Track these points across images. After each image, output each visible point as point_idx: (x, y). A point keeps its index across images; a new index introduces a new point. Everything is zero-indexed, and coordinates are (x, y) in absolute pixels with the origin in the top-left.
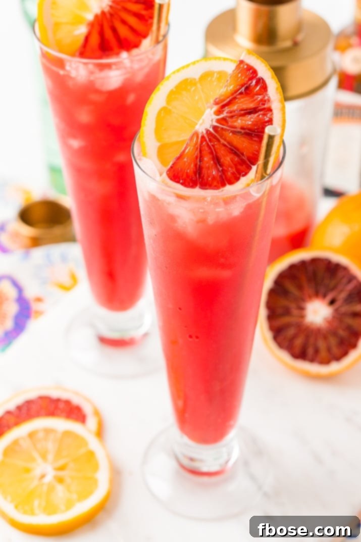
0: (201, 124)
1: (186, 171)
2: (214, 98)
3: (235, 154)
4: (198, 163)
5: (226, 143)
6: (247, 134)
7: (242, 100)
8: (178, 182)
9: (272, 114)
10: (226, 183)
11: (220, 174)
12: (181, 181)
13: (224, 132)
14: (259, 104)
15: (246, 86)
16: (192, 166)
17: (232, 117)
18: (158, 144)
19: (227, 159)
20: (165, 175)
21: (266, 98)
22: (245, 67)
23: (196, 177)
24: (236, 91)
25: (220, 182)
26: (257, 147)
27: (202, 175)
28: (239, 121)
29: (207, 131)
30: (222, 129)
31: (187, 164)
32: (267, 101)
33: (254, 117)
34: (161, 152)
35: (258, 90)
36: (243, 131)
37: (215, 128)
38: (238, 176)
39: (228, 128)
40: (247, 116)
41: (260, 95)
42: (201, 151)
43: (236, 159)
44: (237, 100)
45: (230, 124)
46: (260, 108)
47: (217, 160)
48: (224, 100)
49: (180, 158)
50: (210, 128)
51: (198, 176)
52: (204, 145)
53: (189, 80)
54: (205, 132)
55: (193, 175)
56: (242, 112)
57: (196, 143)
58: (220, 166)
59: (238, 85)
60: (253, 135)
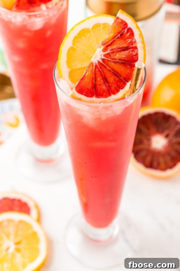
0: (95, 58)
1: (87, 87)
2: (102, 41)
3: (116, 75)
4: (94, 82)
5: (110, 69)
6: (122, 63)
7: (119, 42)
8: (82, 94)
9: (138, 51)
10: (111, 93)
11: (107, 88)
12: (84, 94)
13: (109, 63)
14: (129, 45)
15: (121, 33)
16: (91, 84)
17: (113, 52)
18: (69, 70)
19: (111, 79)
20: (74, 89)
21: (134, 40)
22: (120, 21)
23: (93, 91)
24: (115, 37)
25: (107, 93)
26: (129, 71)
27: (97, 90)
28: (118, 55)
29: (99, 62)
30: (108, 60)
31: (87, 82)
32: (134, 43)
33: (127, 53)
34: (71, 75)
35: (128, 35)
36: (120, 62)
37: (103, 60)
38: (118, 89)
39: (111, 60)
40: (122, 52)
41: (130, 38)
42: (95, 74)
43: (117, 79)
44: (116, 42)
45: (112, 57)
46: (130, 47)
47: (105, 80)
48: (108, 42)
49: (82, 79)
50: (100, 60)
51: (94, 90)
52: (97, 71)
53: (86, 30)
54: (97, 63)
55: (91, 89)
56: (119, 50)
57: (92, 70)
58: (107, 83)
59: (116, 33)
60: (126, 64)
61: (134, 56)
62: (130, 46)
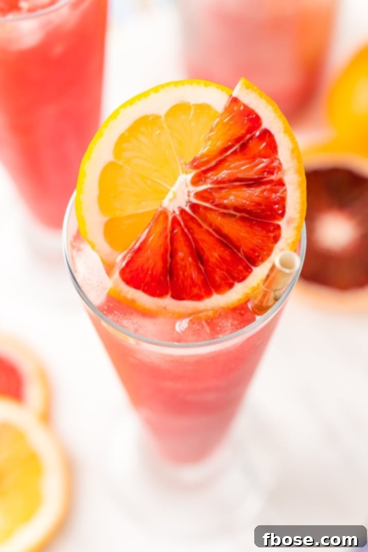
0: (171, 200)
1: (150, 272)
3: (226, 247)
4: (169, 260)
5: (211, 230)
6: (243, 219)
7: (237, 163)
8: (137, 287)
9: (285, 190)
10: (213, 290)
11: (202, 277)
12: (143, 287)
13: (208, 214)
14: (263, 173)
15: (241, 142)
16: (160, 264)
17: (221, 188)
18: (106, 219)
19: (214, 254)
20: (116, 275)
21: (275, 164)
22: (242, 108)
23: (167, 282)
24: (226, 149)
25: (203, 290)
26: (260, 241)
27: (175, 278)
28: (232, 198)
29: (183, 211)
30: (206, 208)
31: (151, 261)
32: (277, 169)
33: (256, 194)
34: (111, 230)
35: (263, 149)
36: (238, 215)
37: (194, 207)
38: (231, 281)
39: (213, 207)
40: (244, 189)
41: (265, 157)
42: (172, 241)
43: (229, 256)
44: (227, 164)
45: (217, 201)
46: (265, 180)
47: (198, 255)
48: (208, 162)
49: (139, 249)
50: (186, 206)
51: (168, 279)
52: (177, 233)
53: (151, 118)
54: (177, 213)
55: (162, 278)
56: (237, 184)
57: (166, 229)
58: (202, 264)
59: (230, 141)
60: (254, 222)
61: (276, 203)
62: (265, 178)
